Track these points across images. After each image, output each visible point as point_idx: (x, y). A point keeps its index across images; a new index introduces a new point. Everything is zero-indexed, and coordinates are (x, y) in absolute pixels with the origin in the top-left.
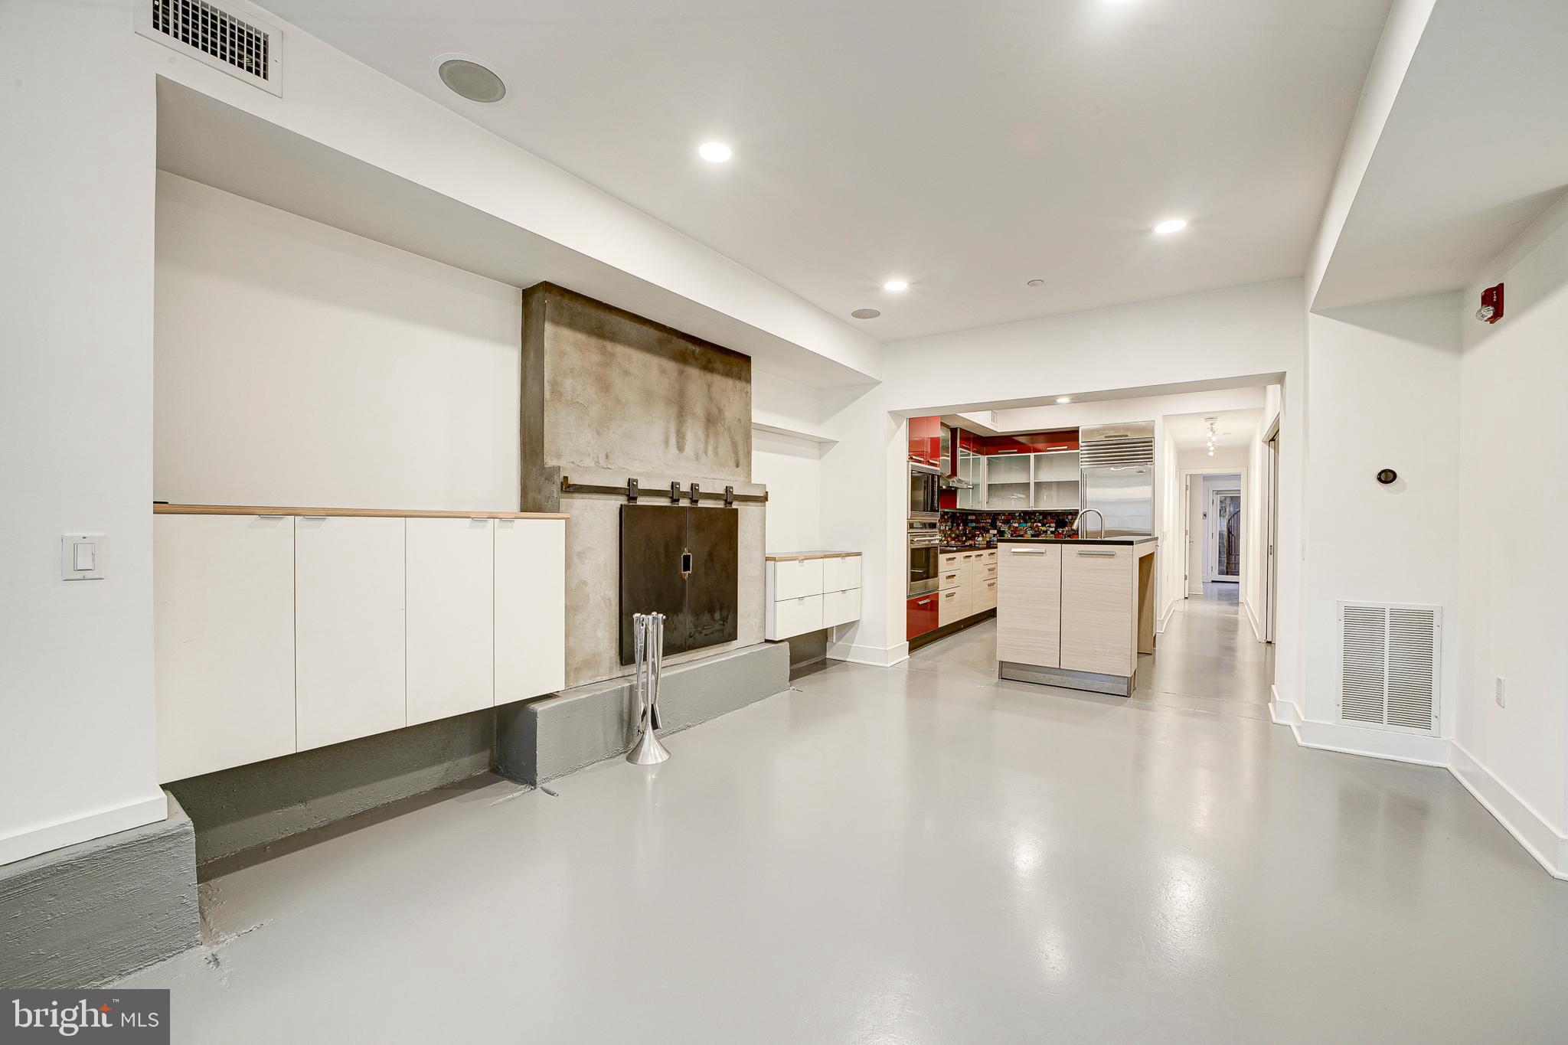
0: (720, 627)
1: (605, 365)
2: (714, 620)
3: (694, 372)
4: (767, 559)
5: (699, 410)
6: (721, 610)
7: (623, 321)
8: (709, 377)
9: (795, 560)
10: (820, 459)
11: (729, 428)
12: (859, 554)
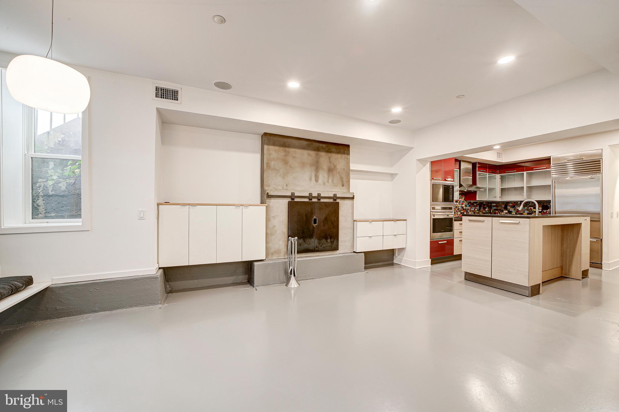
0: (330, 245)
1: (286, 156)
2: (328, 242)
3: (323, 154)
4: (354, 221)
5: (325, 167)
6: (331, 238)
7: (293, 140)
8: (329, 154)
9: (368, 221)
10: (392, 181)
11: (339, 172)
12: (405, 220)
